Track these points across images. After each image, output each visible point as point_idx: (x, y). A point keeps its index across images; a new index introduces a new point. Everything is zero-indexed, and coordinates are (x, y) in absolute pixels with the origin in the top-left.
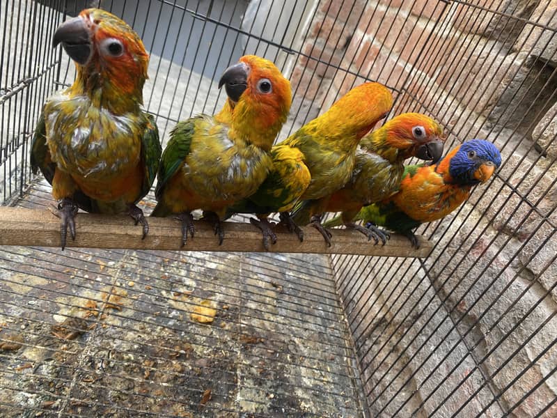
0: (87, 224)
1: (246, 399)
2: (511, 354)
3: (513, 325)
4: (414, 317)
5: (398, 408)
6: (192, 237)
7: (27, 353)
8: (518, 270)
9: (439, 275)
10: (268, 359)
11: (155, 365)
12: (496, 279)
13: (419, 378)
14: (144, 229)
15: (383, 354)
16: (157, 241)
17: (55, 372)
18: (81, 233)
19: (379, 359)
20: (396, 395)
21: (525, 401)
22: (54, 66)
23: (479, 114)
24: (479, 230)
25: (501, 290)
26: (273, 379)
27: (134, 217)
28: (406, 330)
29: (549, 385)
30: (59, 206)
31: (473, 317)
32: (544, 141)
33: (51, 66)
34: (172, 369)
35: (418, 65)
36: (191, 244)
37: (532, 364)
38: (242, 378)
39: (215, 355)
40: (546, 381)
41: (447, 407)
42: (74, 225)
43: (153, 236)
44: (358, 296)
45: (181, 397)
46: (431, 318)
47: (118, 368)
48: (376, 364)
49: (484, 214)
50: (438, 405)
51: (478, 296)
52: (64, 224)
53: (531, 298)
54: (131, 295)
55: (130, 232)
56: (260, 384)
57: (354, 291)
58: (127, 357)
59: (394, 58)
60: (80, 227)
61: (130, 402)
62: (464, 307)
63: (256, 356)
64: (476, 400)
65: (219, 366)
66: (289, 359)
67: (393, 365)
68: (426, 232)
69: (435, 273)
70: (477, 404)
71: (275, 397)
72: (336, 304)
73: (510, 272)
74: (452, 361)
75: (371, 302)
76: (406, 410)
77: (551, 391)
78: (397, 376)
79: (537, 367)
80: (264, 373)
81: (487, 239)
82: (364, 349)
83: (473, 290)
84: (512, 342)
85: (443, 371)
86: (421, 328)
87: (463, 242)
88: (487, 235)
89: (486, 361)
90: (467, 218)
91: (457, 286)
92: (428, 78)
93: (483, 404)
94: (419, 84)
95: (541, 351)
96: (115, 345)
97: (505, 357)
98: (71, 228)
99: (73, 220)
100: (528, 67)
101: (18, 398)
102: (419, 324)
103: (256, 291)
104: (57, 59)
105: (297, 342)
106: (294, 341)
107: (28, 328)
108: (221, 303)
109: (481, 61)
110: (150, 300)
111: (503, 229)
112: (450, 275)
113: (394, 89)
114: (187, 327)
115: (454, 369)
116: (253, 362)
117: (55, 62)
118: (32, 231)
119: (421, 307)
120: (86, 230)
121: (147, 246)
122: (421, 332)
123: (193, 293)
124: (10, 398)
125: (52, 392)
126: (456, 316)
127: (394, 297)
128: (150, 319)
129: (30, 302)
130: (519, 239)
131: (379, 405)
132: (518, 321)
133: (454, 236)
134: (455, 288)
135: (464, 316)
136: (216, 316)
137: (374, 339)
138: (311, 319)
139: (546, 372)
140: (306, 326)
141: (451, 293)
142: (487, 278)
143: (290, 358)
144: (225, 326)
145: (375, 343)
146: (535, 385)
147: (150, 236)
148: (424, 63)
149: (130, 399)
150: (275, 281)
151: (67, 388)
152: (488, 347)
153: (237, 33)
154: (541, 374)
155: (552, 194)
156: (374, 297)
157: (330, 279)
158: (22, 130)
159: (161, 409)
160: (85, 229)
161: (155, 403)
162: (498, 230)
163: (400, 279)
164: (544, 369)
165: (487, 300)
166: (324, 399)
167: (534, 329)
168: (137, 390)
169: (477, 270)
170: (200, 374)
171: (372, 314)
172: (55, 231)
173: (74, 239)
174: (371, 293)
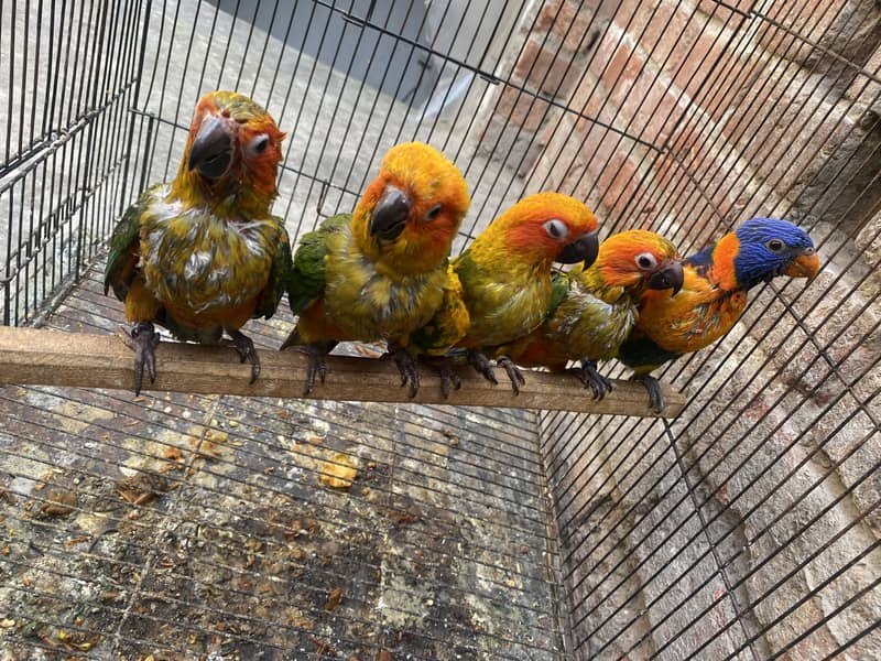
0: (172, 360)
1: (393, 607)
2: (784, 575)
3: (791, 533)
4: (652, 501)
5: (616, 633)
6: (323, 381)
7: (83, 520)
8: (810, 450)
9: (696, 442)
10: (429, 549)
11: (263, 548)
12: (776, 460)
13: (651, 593)
14: (253, 369)
15: (602, 550)
16: (272, 387)
17: (121, 551)
18: (163, 373)
19: (597, 557)
20: (615, 613)
21: (795, 647)
22: (130, 86)
23: (783, 196)
24: (761, 380)
25: (781, 478)
26: (434, 577)
27: (241, 350)
28: (638, 518)
29: (831, 627)
30: (133, 332)
31: (736, 513)
32: (872, 255)
33: (126, 86)
34: (287, 554)
35: (699, 99)
36: (320, 391)
37: (812, 595)
38: (388, 574)
39: (351, 536)
40: (828, 623)
41: (685, 640)
42: (154, 361)
43: (265, 379)
44: (575, 457)
45: (299, 597)
46: (677, 506)
47: (210, 549)
48: (590, 564)
49: (771, 357)
50: (672, 636)
51: (747, 483)
52: (140, 360)
53: (822, 496)
54: (232, 440)
55: (234, 373)
56: (414, 584)
57: (568, 449)
58: (224, 533)
59: (664, 81)
60: (162, 365)
61: (226, 600)
62: (726, 496)
63: (410, 543)
64: (727, 636)
65: (355, 555)
66: (460, 549)
67: (615, 568)
68: (683, 373)
69: (689, 437)
70: (728, 642)
71: (434, 605)
72: (537, 469)
73: (798, 453)
74: (699, 575)
75: (591, 470)
76: (628, 636)
77: (833, 637)
78: (621, 584)
79: (816, 599)
80: (421, 569)
81: (770, 397)
82: (576, 538)
83: (742, 472)
84: (787, 558)
85: (685, 588)
86: (661, 519)
87: (736, 396)
88: (772, 389)
89: (747, 581)
90: (746, 358)
91: (719, 463)
92: (712, 124)
93: (736, 642)
94: (697, 130)
95: (826, 578)
96: (206, 515)
97: (775, 578)
98: (149, 366)
99: (153, 354)
100: (865, 128)
101: (68, 584)
102: (658, 512)
103: (418, 443)
104: (135, 75)
105: (474, 524)
106: (469, 523)
107: (84, 483)
108: (365, 459)
109: (795, 107)
110: (261, 448)
111: (795, 384)
112: (712, 445)
113: (651, 147)
114: (313, 493)
115: (702, 587)
116: (406, 550)
117: (132, 81)
118: (95, 368)
119: (663, 486)
120: (170, 369)
121: (257, 391)
122: (659, 524)
123: (324, 441)
124: (55, 585)
125: (115, 579)
126: (713, 507)
127: (627, 466)
128: (259, 478)
129: (87, 444)
130: (817, 403)
131: (589, 624)
132: (799, 528)
133: (724, 384)
134: (716, 466)
135: (724, 510)
136: (357, 478)
137: (592, 525)
138: (498, 492)
139: (829, 609)
140: (490, 499)
141: (710, 472)
142: (763, 458)
143: (462, 547)
144: (368, 493)
145: (593, 531)
146: (811, 626)
147: (262, 380)
148: (709, 97)
149: (226, 596)
150: (448, 429)
151: (136, 575)
152: (752, 561)
153: (411, 47)
154: (822, 611)
155: (873, 341)
156: (597, 462)
157: (532, 429)
158: (81, 184)
159: (269, 612)
160: (169, 367)
161: (261, 602)
162: (788, 384)
163: (637, 439)
164: (827, 603)
165: (759, 490)
166: (508, 612)
167: (822, 542)
168: (235, 582)
169: (751, 443)
170: (329, 565)
171: (592, 487)
172: (127, 370)
173: (153, 381)
174: (593, 455)
